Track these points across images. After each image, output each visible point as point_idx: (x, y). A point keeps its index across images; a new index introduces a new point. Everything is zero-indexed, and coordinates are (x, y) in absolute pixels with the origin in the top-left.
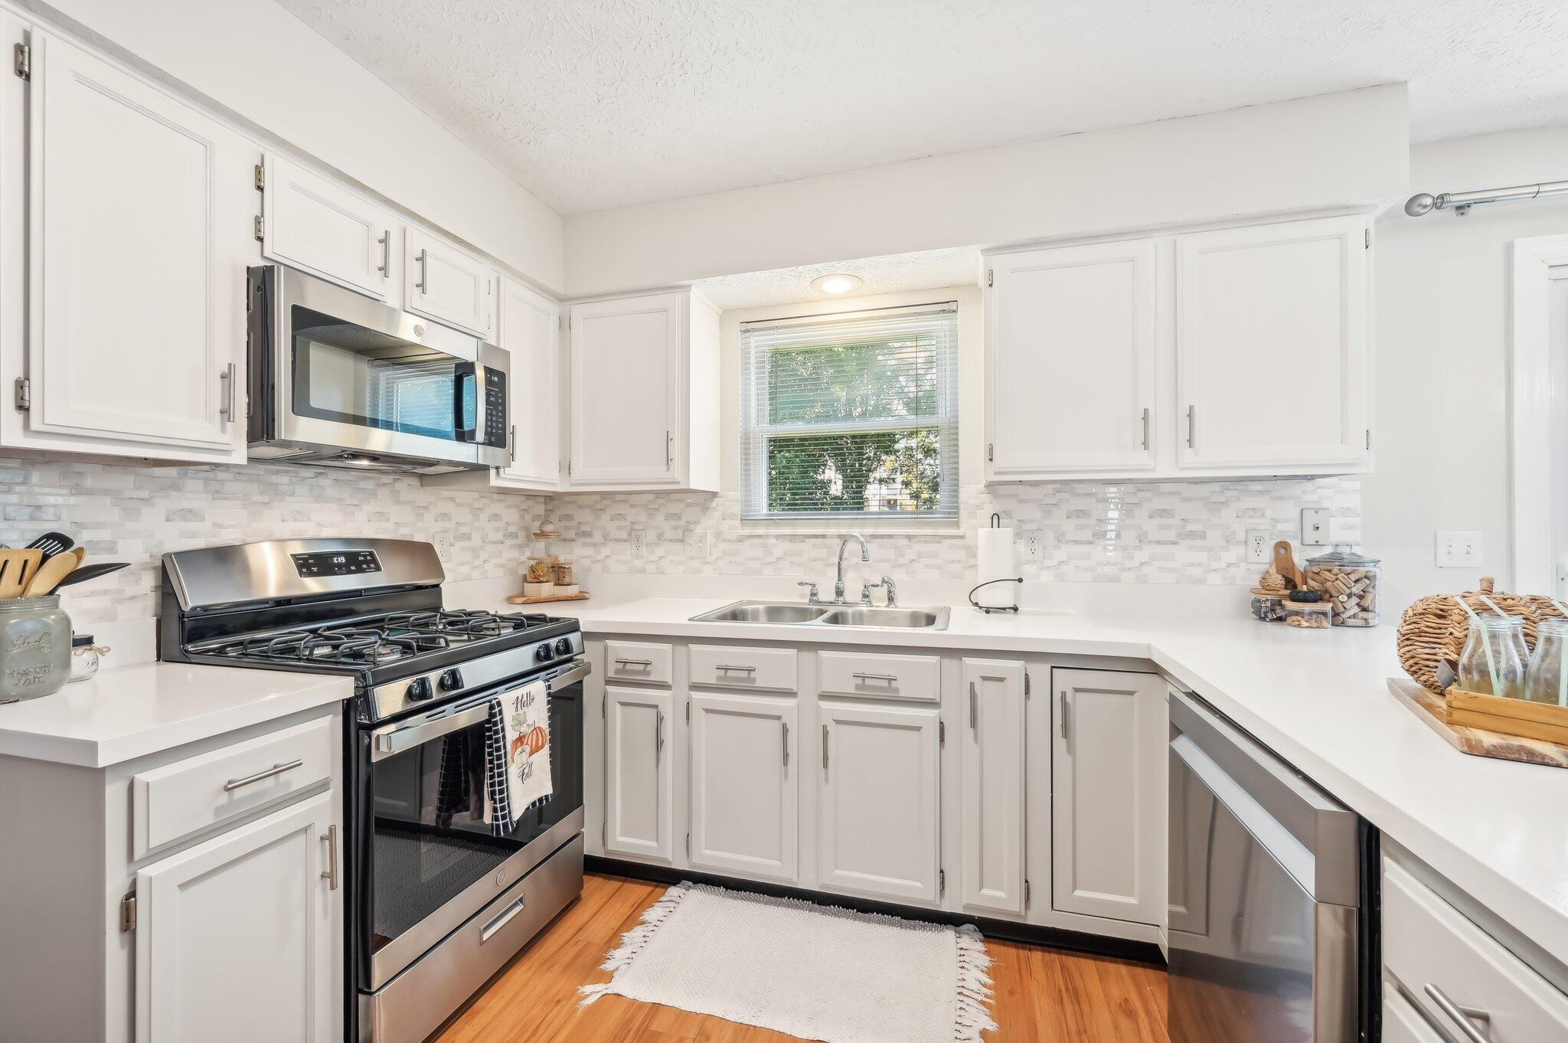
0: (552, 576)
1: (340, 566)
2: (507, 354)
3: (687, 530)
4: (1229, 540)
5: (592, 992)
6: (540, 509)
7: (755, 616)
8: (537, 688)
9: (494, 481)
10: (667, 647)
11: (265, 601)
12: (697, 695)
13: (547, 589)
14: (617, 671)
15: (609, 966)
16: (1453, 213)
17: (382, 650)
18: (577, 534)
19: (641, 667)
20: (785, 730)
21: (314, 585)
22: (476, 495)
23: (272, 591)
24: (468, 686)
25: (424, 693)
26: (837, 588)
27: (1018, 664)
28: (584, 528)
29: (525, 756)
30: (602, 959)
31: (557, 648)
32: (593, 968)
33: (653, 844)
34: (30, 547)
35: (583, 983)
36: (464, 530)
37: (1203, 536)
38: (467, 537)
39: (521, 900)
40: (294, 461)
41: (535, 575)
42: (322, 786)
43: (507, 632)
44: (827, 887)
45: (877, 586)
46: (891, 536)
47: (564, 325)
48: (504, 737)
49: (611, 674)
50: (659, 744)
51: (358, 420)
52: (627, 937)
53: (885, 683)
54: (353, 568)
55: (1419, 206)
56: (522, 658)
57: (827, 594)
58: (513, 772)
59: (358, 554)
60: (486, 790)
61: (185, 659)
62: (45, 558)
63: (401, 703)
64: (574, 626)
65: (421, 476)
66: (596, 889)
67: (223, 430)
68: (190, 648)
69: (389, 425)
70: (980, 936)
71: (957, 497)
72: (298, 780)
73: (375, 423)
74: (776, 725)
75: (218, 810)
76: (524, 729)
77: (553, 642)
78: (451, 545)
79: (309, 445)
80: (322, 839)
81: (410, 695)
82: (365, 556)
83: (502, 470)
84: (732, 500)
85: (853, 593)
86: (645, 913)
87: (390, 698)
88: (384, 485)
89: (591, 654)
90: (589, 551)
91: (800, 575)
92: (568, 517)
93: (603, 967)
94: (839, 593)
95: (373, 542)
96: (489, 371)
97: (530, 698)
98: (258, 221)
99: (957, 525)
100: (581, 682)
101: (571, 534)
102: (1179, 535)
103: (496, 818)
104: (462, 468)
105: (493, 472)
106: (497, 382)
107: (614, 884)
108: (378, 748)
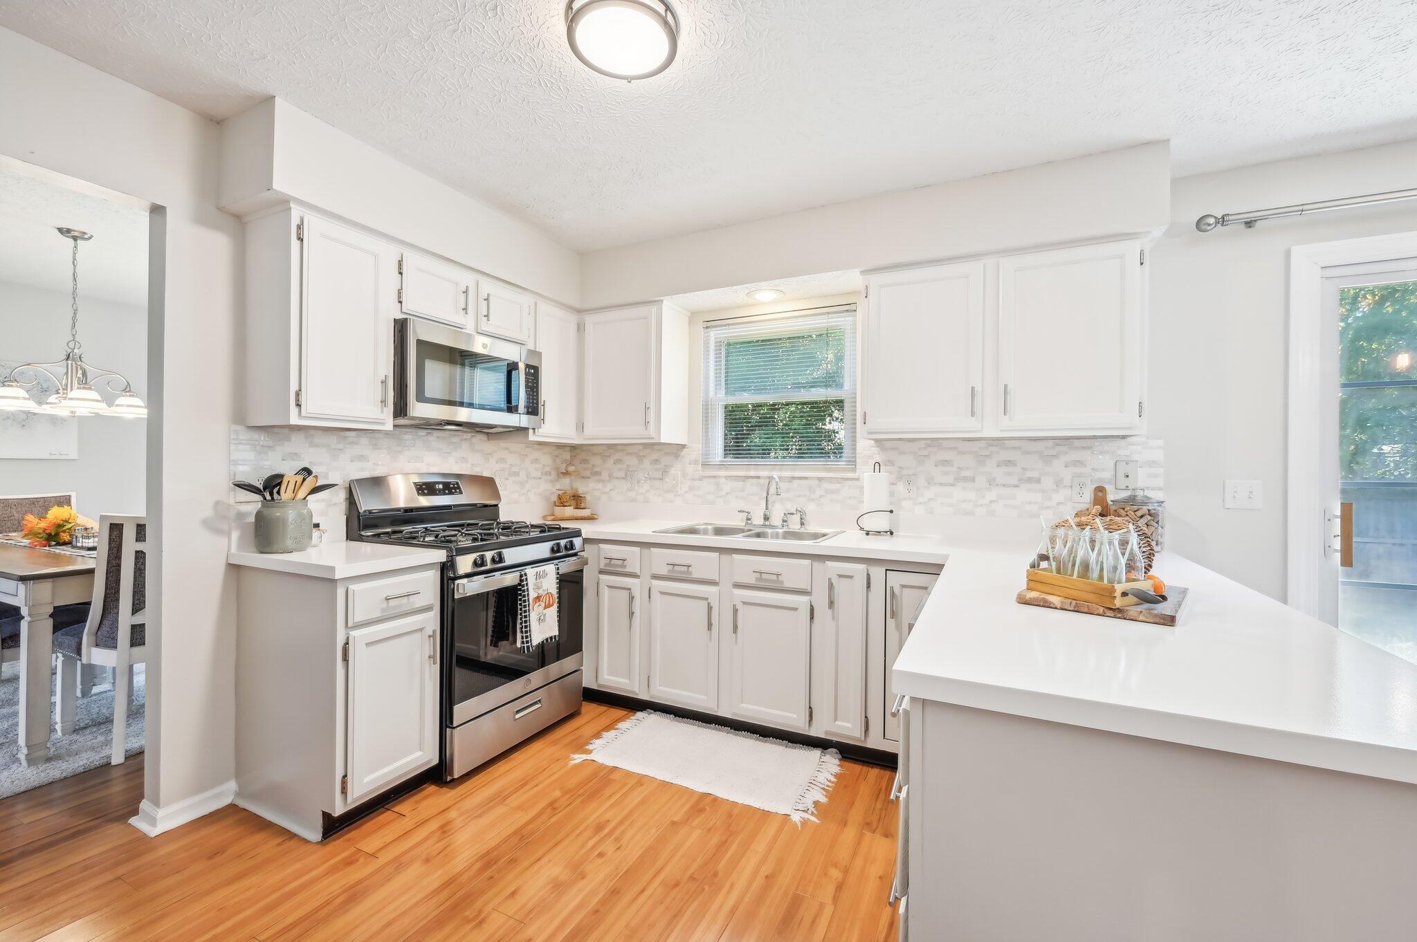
0: (573, 503)
1: (439, 490)
2: (540, 354)
3: (665, 471)
4: (1059, 483)
5: (578, 758)
6: (567, 456)
7: (705, 532)
8: (550, 569)
9: (532, 437)
10: (636, 549)
11: (398, 510)
12: (656, 583)
13: (569, 511)
14: (606, 565)
15: (590, 747)
16: (1243, 226)
17: (461, 538)
18: (591, 473)
19: (620, 562)
20: (710, 608)
21: (424, 501)
22: (523, 446)
23: (402, 504)
24: (508, 562)
25: (483, 564)
26: (765, 515)
27: (861, 567)
28: (597, 469)
29: (541, 608)
30: (588, 743)
31: (566, 547)
32: (581, 747)
33: (627, 681)
34: (296, 474)
35: (574, 753)
36: (514, 469)
37: (1038, 481)
38: (516, 474)
39: (539, 701)
40: (418, 427)
41: (561, 502)
42: (428, 609)
43: (535, 534)
44: (736, 714)
45: (793, 514)
46: (806, 478)
47: (580, 328)
48: (528, 594)
49: (602, 566)
50: (631, 614)
51: (451, 403)
52: (605, 734)
53: (774, 577)
54: (447, 492)
55: (1204, 225)
56: (543, 550)
57: (758, 520)
58: (533, 617)
59: (450, 483)
60: (518, 626)
61: (360, 539)
62: (304, 480)
63: (470, 568)
64: (577, 533)
65: (488, 433)
66: (590, 709)
67: (382, 412)
68: (363, 533)
69: (471, 405)
70: (840, 756)
71: (855, 449)
72: (419, 602)
73: (461, 404)
74: (704, 604)
75: (383, 610)
76: (541, 592)
77: (563, 542)
78: (506, 479)
79: (424, 419)
80: (429, 636)
81: (475, 564)
82: (454, 485)
83: (536, 430)
84: (695, 451)
85: (776, 520)
86: (620, 724)
87: (465, 564)
88: (465, 439)
89: (589, 552)
90: (600, 486)
91: (741, 505)
92: (585, 461)
93: (587, 747)
94: (766, 518)
95: (459, 476)
96: (528, 366)
97: (545, 574)
98: (400, 293)
99: (854, 470)
100: (581, 571)
101: (587, 473)
102: (1020, 480)
103: (523, 643)
104: (511, 429)
105: (531, 431)
106: (533, 374)
107: (603, 708)
108: (458, 590)
